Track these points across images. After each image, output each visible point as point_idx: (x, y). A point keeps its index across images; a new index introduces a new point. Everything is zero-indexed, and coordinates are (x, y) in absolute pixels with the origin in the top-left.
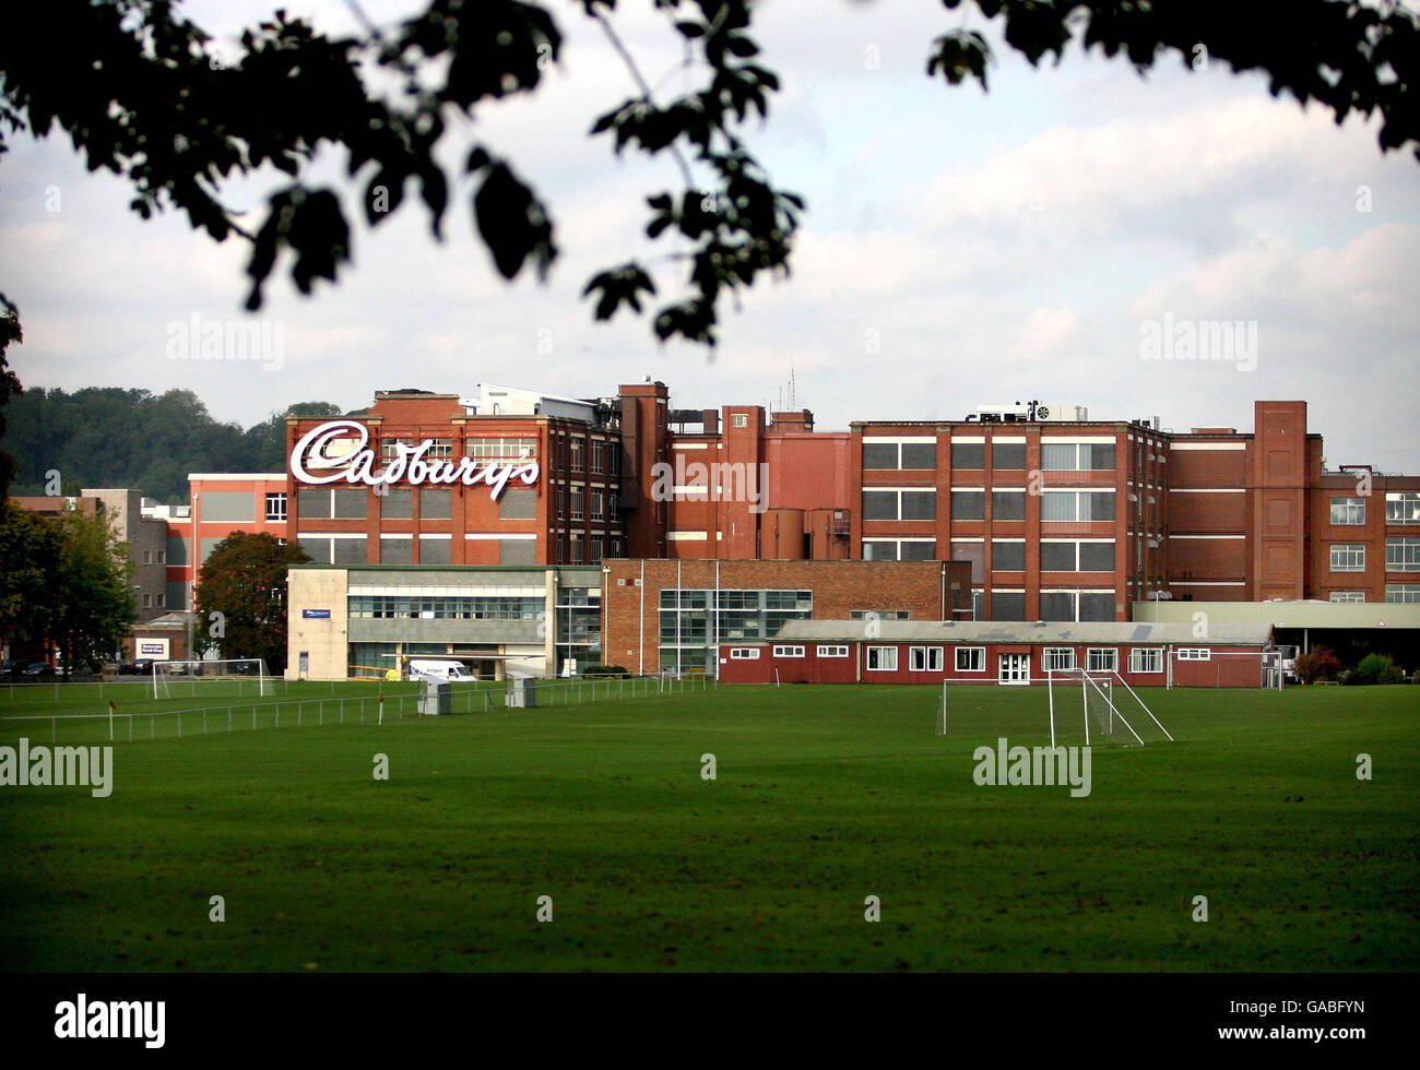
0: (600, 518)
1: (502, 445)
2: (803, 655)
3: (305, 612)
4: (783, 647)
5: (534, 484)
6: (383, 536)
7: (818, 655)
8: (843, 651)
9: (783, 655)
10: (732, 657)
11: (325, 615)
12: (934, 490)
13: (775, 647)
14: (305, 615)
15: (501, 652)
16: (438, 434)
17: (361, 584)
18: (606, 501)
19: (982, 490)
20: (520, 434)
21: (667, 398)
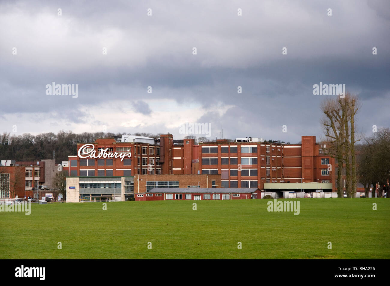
1: (124, 149)
2: (153, 196)
3: (70, 187)
4: (148, 194)
6: (98, 170)
7: (156, 196)
8: (161, 195)
9: (148, 196)
10: (138, 196)
11: (74, 188)
12: (217, 158)
14: (70, 188)
16: (110, 147)
18: (155, 161)
19: (228, 158)
20: (127, 146)
21: (172, 137)
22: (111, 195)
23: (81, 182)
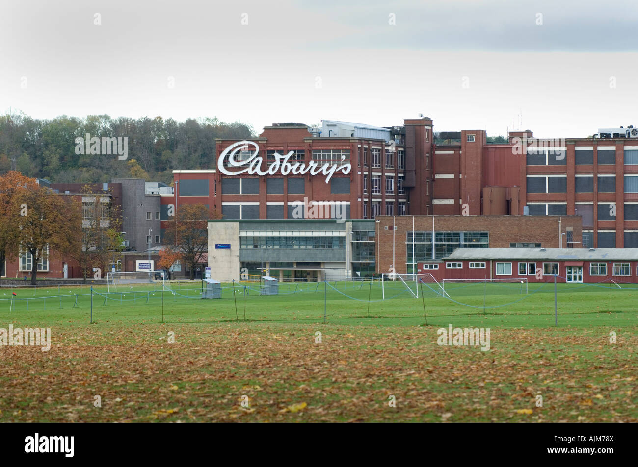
0: (392, 192)
1: (332, 153)
2: (462, 267)
3: (217, 245)
4: (451, 263)
5: (349, 174)
6: (268, 204)
7: (470, 267)
8: (483, 265)
9: (451, 267)
10: (424, 268)
11: (227, 247)
12: (565, 176)
13: (447, 263)
14: (217, 247)
15: (322, 267)
16: (297, 148)
17: (247, 230)
18: (396, 183)
19: (592, 176)
20: (340, 147)
21: (432, 126)
22: (318, 264)
23: (244, 234)
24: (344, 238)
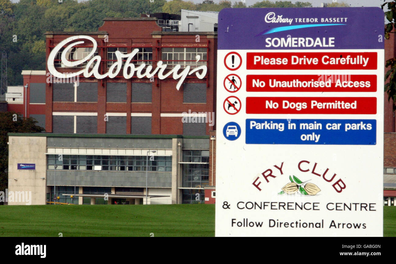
1: (185, 53)
5: (204, 80)
6: (108, 114)
11: (31, 167)
14: (20, 167)
15: (145, 193)
16: (143, 45)
17: (55, 146)
20: (195, 45)
22: (141, 190)
23: (51, 151)
24: (171, 157)
